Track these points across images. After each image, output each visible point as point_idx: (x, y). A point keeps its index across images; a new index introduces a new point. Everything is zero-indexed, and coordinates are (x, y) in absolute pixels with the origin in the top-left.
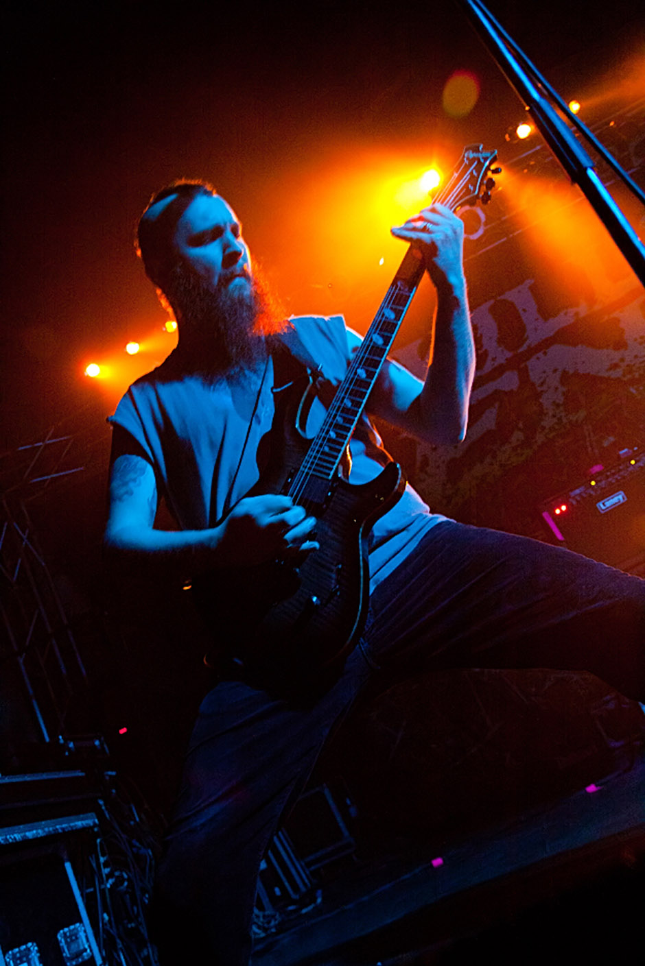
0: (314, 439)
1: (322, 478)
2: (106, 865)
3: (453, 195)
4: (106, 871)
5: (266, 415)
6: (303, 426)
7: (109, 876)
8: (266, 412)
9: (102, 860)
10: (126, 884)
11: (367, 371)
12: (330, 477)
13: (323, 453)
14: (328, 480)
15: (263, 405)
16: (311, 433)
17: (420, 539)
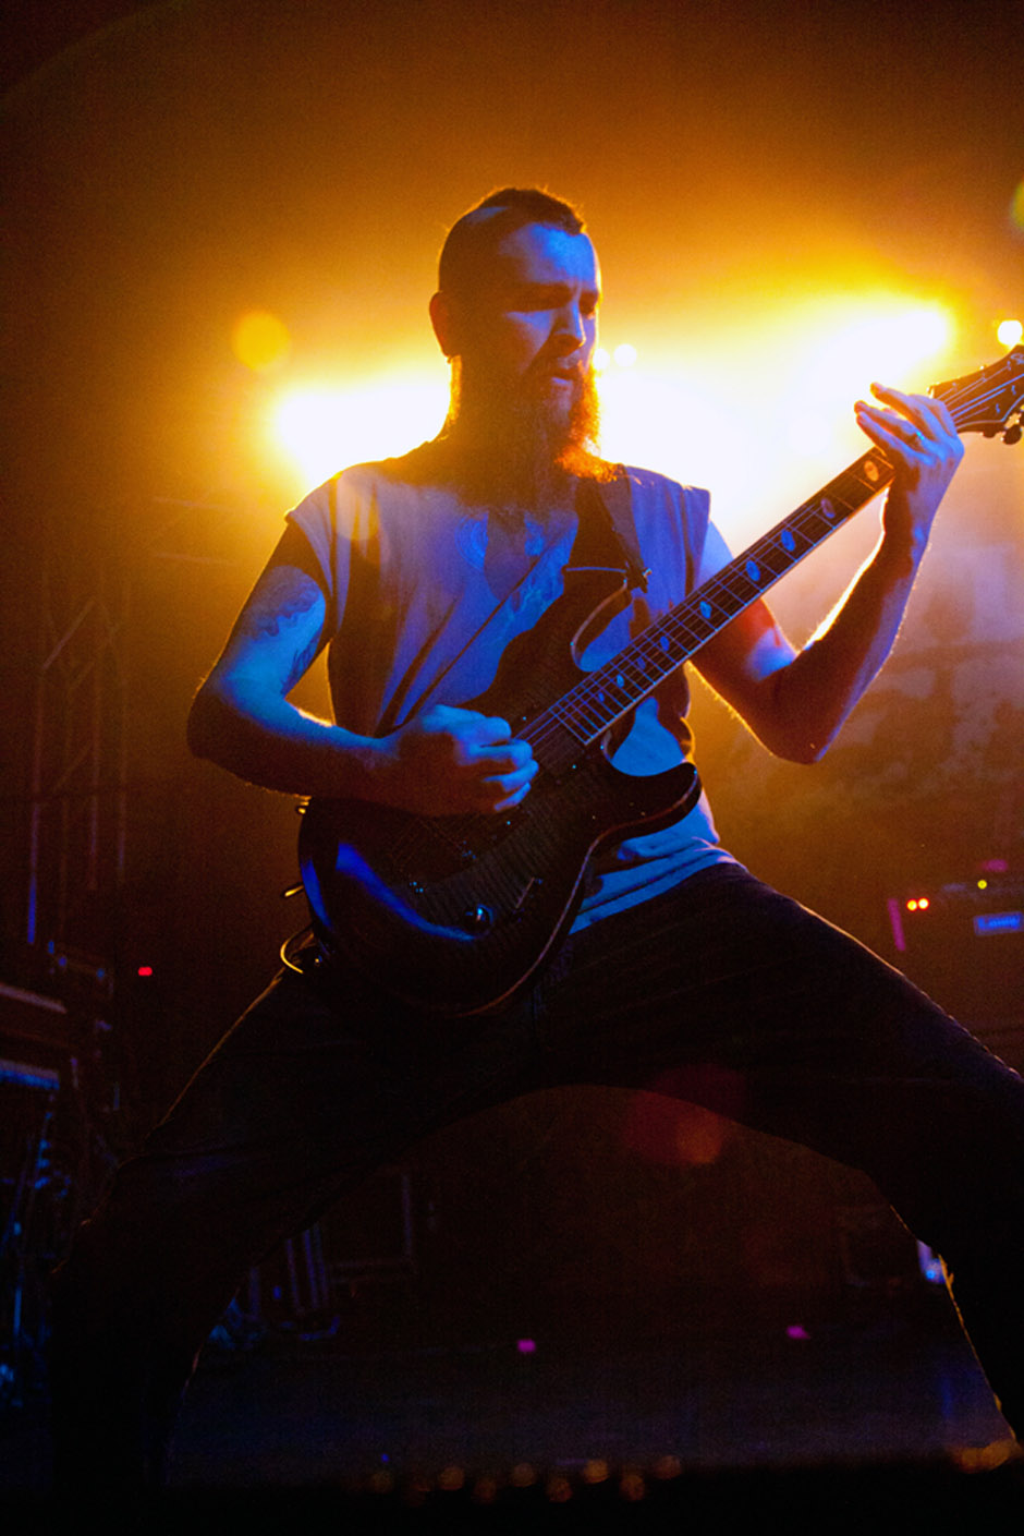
0: (588, 674)
1: (576, 740)
2: (46, 1155)
3: (966, 407)
4: (43, 1163)
5: (531, 600)
6: (582, 646)
7: (45, 1172)
8: (533, 596)
9: (44, 1145)
10: (64, 1193)
11: (714, 610)
12: (586, 743)
13: (593, 702)
14: (581, 744)
15: (533, 584)
16: (590, 663)
17: (684, 877)
